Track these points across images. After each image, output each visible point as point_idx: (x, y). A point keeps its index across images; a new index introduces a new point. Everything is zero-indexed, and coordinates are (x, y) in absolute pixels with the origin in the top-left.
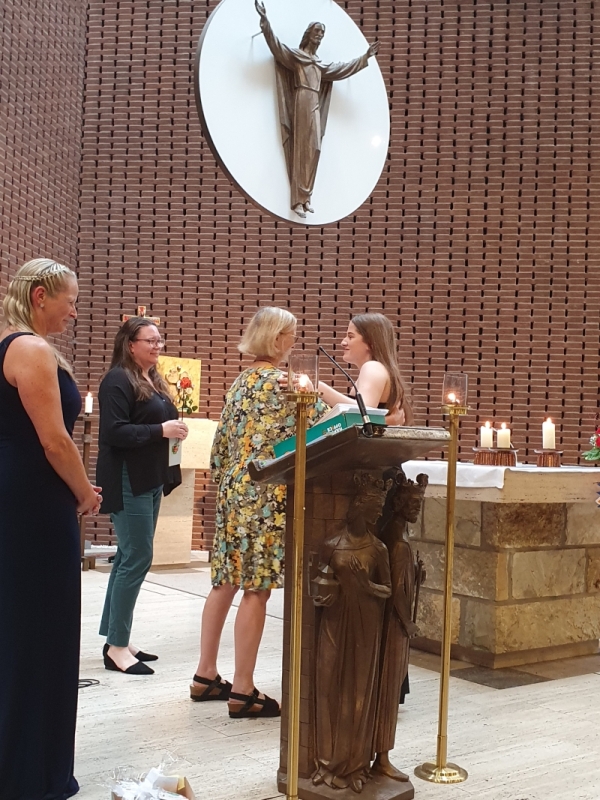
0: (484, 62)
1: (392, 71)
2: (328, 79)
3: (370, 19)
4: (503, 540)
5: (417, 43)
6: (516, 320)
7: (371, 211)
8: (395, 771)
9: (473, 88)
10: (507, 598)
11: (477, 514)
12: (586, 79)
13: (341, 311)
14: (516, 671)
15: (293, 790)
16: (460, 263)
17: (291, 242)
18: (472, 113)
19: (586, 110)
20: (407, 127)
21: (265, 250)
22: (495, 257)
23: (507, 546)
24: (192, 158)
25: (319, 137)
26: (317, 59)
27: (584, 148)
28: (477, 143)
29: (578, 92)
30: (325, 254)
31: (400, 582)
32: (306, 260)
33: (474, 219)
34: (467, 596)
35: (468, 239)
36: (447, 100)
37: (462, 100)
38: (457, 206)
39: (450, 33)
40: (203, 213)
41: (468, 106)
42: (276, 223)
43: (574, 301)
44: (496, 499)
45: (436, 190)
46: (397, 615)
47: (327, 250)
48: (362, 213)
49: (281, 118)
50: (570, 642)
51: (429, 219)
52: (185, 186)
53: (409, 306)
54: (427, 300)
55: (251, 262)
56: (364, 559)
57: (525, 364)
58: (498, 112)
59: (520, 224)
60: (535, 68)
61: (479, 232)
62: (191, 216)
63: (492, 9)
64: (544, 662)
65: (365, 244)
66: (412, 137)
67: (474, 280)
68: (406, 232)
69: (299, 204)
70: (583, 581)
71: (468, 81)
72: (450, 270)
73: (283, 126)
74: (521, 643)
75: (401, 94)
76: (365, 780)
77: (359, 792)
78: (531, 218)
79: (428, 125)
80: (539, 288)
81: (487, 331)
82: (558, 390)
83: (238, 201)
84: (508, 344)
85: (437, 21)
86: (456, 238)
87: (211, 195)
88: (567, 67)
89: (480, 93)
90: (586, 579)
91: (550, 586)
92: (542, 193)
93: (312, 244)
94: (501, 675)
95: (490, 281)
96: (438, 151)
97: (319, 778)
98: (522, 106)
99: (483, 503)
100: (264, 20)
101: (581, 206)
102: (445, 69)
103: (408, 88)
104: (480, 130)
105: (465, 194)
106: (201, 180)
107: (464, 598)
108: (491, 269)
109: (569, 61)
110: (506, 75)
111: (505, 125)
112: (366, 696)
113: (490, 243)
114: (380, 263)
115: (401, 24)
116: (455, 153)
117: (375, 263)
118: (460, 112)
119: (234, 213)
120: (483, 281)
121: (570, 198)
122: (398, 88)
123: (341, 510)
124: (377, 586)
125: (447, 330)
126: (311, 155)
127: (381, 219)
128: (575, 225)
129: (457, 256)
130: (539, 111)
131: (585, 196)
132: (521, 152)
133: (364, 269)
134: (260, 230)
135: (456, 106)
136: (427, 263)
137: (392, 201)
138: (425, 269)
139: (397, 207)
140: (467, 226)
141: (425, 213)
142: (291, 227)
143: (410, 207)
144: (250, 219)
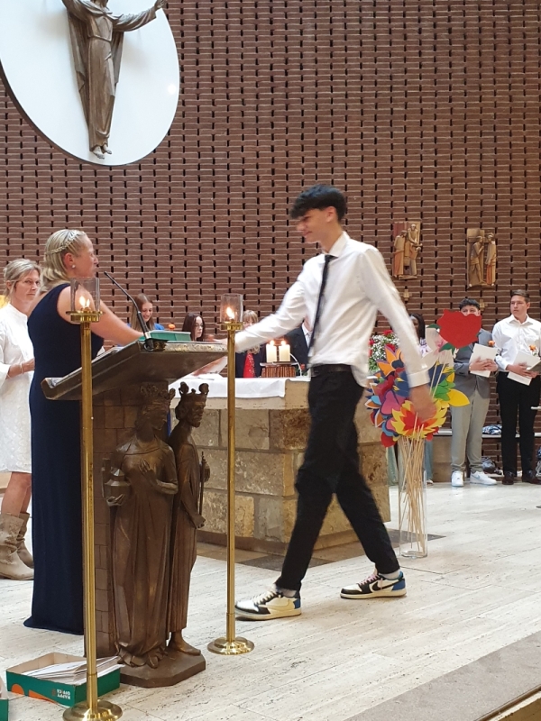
0: (265, 16)
1: (182, 24)
2: (120, 29)
4: (288, 443)
6: (303, 253)
7: (170, 154)
8: (188, 647)
9: (257, 40)
10: (293, 493)
11: (265, 422)
12: (356, 32)
13: (147, 247)
16: (253, 201)
17: (96, 183)
18: (257, 64)
19: (358, 60)
20: (198, 76)
21: (71, 191)
22: (282, 195)
23: (292, 448)
25: (113, 83)
26: (107, 11)
27: (357, 95)
28: (262, 91)
29: (350, 43)
30: (129, 194)
32: (111, 200)
33: (263, 161)
34: (259, 494)
36: (234, 50)
37: (247, 51)
38: (248, 149)
40: (10, 157)
41: (253, 56)
42: (81, 166)
43: (353, 233)
45: (228, 134)
46: (184, 508)
47: (130, 191)
48: (161, 156)
49: (76, 66)
51: (222, 161)
53: (209, 241)
54: (224, 236)
55: (59, 202)
56: (152, 461)
58: (279, 62)
59: (303, 165)
60: (311, 21)
61: (268, 172)
65: (165, 185)
66: (203, 85)
67: (266, 216)
68: (202, 172)
69: (97, 146)
71: (252, 33)
72: (244, 208)
73: (79, 73)
75: (192, 45)
76: (161, 657)
77: (156, 668)
78: (313, 160)
79: (218, 74)
81: (279, 263)
83: (42, 146)
86: (248, 178)
87: (17, 140)
88: (339, 21)
89: (263, 44)
92: (321, 136)
93: (117, 185)
95: (279, 218)
96: (228, 98)
98: (302, 57)
99: (270, 411)
101: (356, 148)
102: (230, 22)
103: (197, 40)
104: (265, 79)
105: (254, 137)
106: (7, 126)
107: (257, 496)
108: (280, 206)
109: (341, 15)
110: (286, 28)
111: (286, 74)
112: (158, 582)
113: (278, 183)
114: (181, 202)
116: (243, 100)
117: (176, 202)
118: (246, 62)
119: (41, 156)
120: (274, 218)
121: (346, 140)
122: (188, 40)
123: (131, 419)
124: (164, 484)
125: (244, 263)
126: (106, 100)
127: (179, 161)
128: (351, 165)
129: (250, 195)
130: (316, 61)
131: (359, 139)
132: (302, 99)
133: (166, 207)
134: (66, 172)
135: (242, 57)
136: (223, 202)
137: (188, 144)
138: (221, 207)
139: (193, 150)
140: (257, 168)
141: (219, 156)
142: (96, 169)
143: (205, 150)
144: (56, 162)
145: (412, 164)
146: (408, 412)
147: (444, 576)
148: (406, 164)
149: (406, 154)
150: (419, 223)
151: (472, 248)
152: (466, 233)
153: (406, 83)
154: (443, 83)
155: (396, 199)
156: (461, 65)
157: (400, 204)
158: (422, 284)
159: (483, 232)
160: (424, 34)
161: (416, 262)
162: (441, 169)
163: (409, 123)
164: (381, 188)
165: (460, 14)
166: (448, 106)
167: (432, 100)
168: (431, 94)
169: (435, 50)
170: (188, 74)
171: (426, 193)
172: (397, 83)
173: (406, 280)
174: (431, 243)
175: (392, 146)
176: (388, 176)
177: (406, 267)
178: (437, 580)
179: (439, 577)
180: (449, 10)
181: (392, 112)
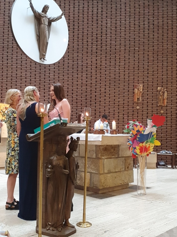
0: (95, 18)
1: (69, 20)
2: (50, 22)
3: (63, 5)
4: (102, 156)
5: (76, 12)
6: (105, 93)
7: (64, 61)
8: (71, 224)
9: (92, 26)
10: (103, 172)
11: (94, 148)
12: (124, 24)
14: (106, 194)
15: (40, 232)
16: (89, 76)
17: (40, 69)
18: (92, 33)
19: (124, 33)
20: (74, 36)
21: (32, 71)
22: (99, 75)
23: (103, 157)
24: (10, 44)
25: (48, 38)
26: (47, 16)
27: (123, 44)
28: (94, 42)
29: (122, 28)
31: (72, 169)
32: (45, 75)
33: (93, 64)
34: (92, 173)
35: (91, 70)
36: (85, 29)
37: (89, 29)
38: (89, 60)
39: (86, 10)
40: (13, 60)
41: (91, 31)
42: (36, 64)
43: (121, 87)
44: (100, 144)
45: (82, 55)
46: (71, 179)
47: (51, 72)
48: (61, 61)
49: (36, 33)
50: (121, 184)
51: (81, 63)
52: (8, 52)
53: (75, 89)
54: (80, 87)
55: (28, 75)
56: (61, 163)
57: (108, 105)
58: (100, 33)
59: (106, 65)
60: (110, 20)
61: (95, 67)
62: (10, 61)
63: (98, 3)
64: (114, 191)
65: (62, 70)
66: (75, 40)
67: (94, 81)
68: (74, 67)
69: (42, 58)
70: (124, 167)
71: (91, 24)
72: (87, 78)
73: (37, 35)
74: (107, 186)
75: (72, 27)
76: (62, 228)
77: (60, 231)
78: (109, 64)
79: (80, 36)
80: (111, 84)
81: (98, 96)
82: (117, 113)
83: (24, 57)
84: (103, 100)
85: (82, 6)
86: (88, 69)
87: (16, 55)
88: (119, 20)
89: (94, 27)
90: (125, 166)
91: (115, 169)
92: (112, 57)
93: (47, 70)
94: (102, 195)
95: (98, 82)
96: (83, 44)
97: (48, 228)
98: (106, 31)
99: (96, 145)
100: (31, 3)
101: (123, 60)
102: (84, 20)
103: (74, 25)
104: (95, 38)
105: (91, 56)
106: (12, 50)
107: (91, 173)
108: (98, 78)
110: (102, 22)
111: (101, 37)
112: (62, 203)
113: (98, 71)
114: (67, 76)
115: (72, 6)
116: (87, 45)
117: (65, 76)
118: (89, 33)
119: (23, 60)
120: (96, 82)
121: (120, 58)
122: (71, 25)
123: (55, 148)
124: (65, 170)
125: (86, 96)
126: (45, 44)
127: (66, 63)
128: (121, 66)
129: (89, 74)
130: (111, 33)
131: (124, 58)
132: (106, 45)
133: (62, 78)
134: (31, 65)
135: (88, 31)
136: (80, 76)
137: (70, 58)
138: (80, 78)
139: (71, 60)
140: (91, 66)
141: (79, 62)
142: (40, 65)
143: (75, 60)
144: (27, 62)
145: (140, 66)
146: (141, 147)
147: (152, 202)
148: (138, 66)
149: (139, 63)
150: (142, 85)
151: (159, 93)
152: (157, 88)
153: (139, 40)
154: (151, 41)
155: (135, 77)
156: (157, 35)
157: (136, 79)
158: (143, 104)
159: (163, 88)
160: (145, 25)
161: (141, 97)
162: (150, 68)
163: (140, 53)
164: (130, 73)
165: (157, 19)
166: (152, 48)
167: (147, 46)
168: (147, 44)
169: (149, 30)
170: (70, 36)
171: (145, 75)
172: (136, 41)
173: (138, 103)
174: (146, 91)
175: (134, 60)
176: (133, 70)
177: (138, 99)
178: (150, 203)
179: (151, 202)
180: (153, 18)
181: (134, 50)
